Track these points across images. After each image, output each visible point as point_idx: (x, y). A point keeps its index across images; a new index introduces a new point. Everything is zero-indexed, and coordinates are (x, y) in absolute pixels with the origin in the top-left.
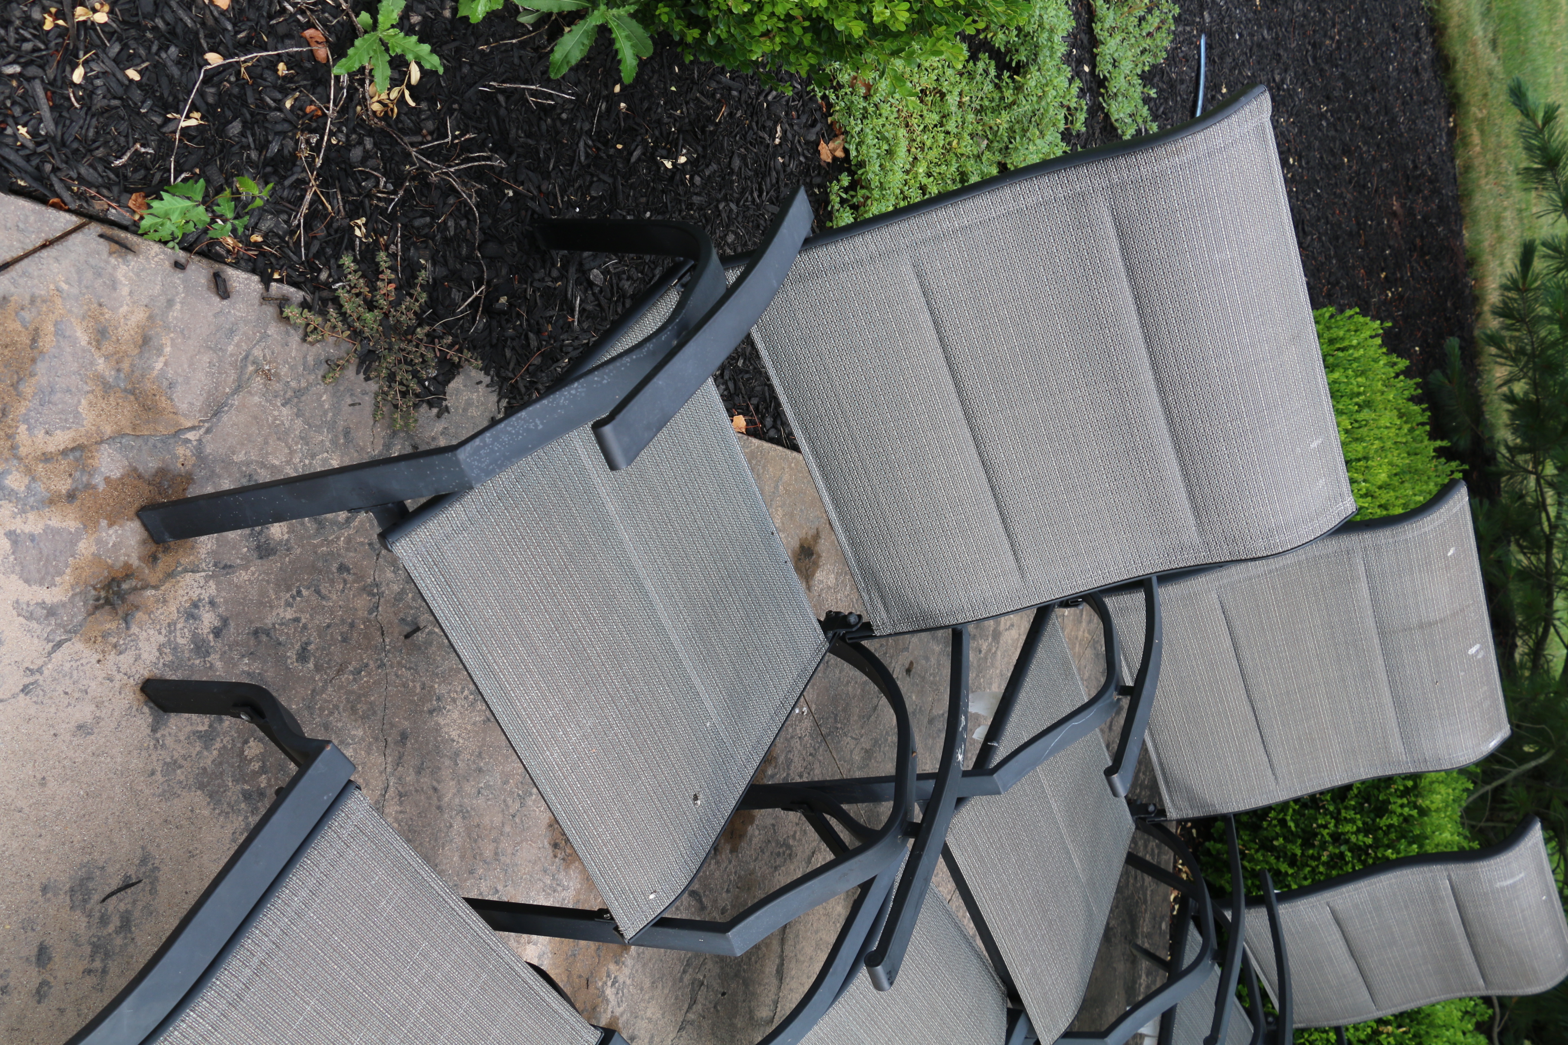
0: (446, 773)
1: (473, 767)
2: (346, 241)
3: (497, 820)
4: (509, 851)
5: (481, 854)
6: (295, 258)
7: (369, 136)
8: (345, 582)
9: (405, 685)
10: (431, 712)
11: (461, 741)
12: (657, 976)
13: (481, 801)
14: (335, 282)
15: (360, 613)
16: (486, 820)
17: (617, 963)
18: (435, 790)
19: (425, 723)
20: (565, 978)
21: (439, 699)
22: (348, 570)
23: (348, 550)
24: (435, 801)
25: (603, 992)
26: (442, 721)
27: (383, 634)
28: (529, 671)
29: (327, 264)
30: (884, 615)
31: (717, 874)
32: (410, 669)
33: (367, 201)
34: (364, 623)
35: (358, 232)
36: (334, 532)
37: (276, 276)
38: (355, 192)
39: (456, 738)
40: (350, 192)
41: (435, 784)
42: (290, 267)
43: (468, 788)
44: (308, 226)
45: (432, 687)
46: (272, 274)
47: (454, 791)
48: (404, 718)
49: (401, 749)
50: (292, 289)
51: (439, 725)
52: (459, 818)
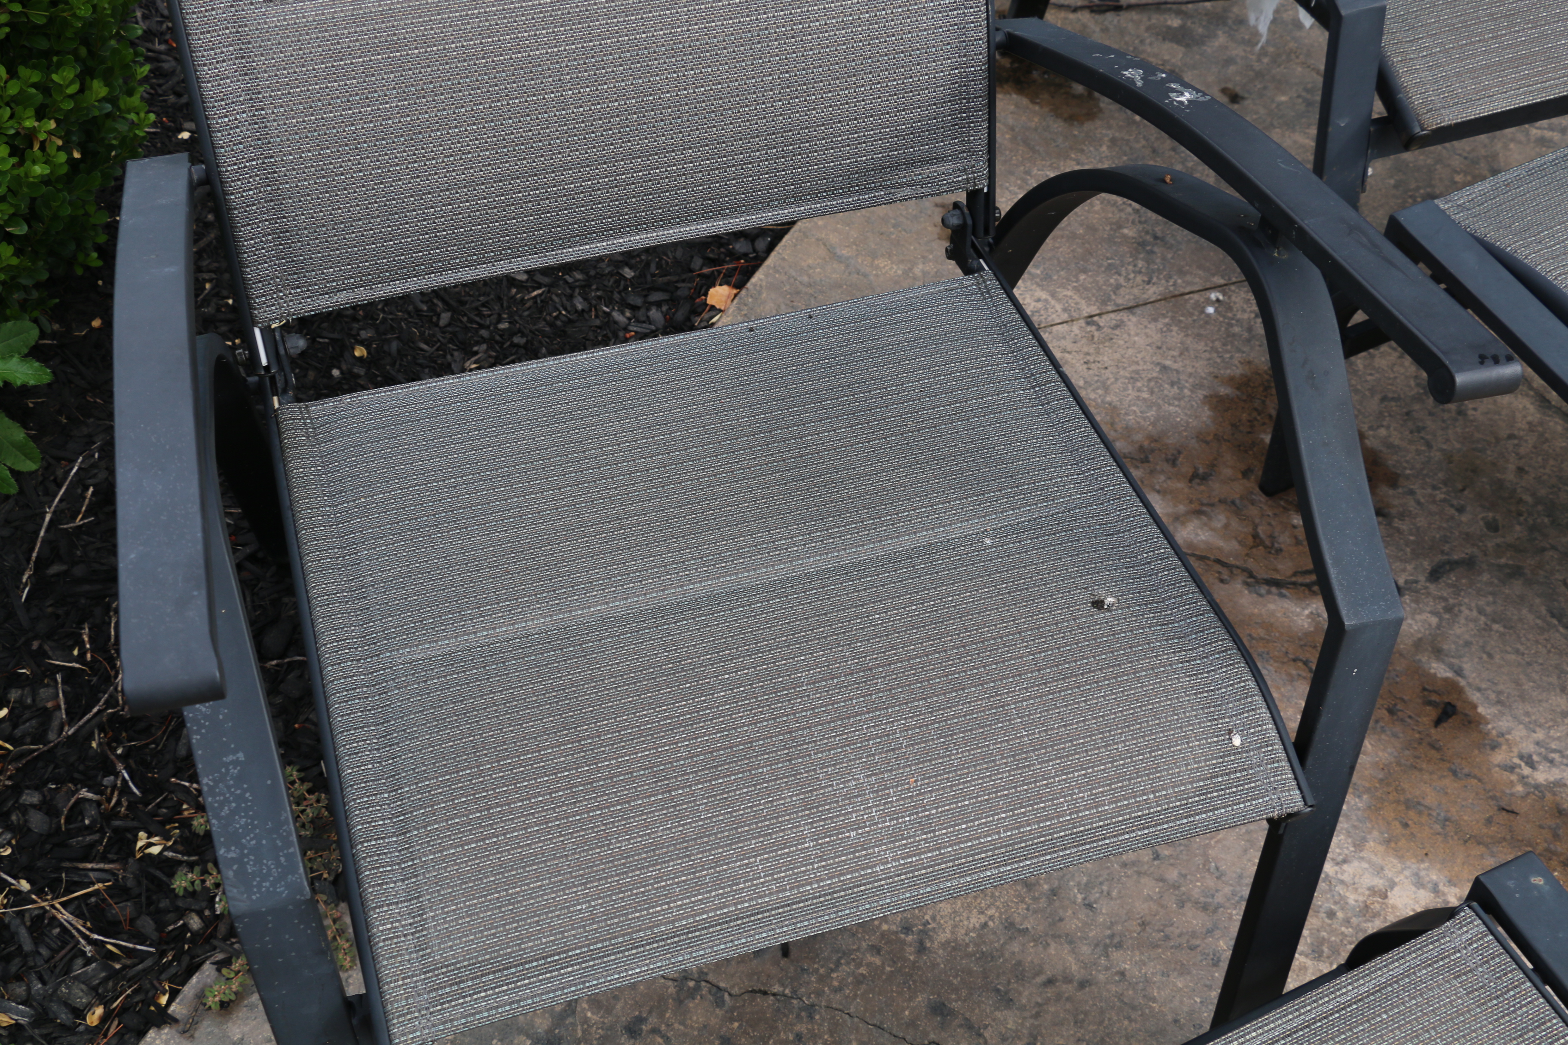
0: (1031, 954)
1: (1043, 903)
2: (158, 873)
3: (1150, 888)
4: (1211, 882)
5: (1194, 935)
6: (148, 963)
7: (20, 794)
8: (655, 1031)
9: (859, 981)
10: (921, 949)
11: (990, 912)
12: (1554, 680)
13: (1104, 908)
14: (213, 909)
15: (713, 1021)
16: (1142, 908)
17: (1494, 747)
18: (1050, 982)
19: (934, 965)
20: (1479, 850)
21: (907, 929)
22: (640, 1020)
23: (609, 1011)
24: (1068, 989)
25: (1537, 787)
26: (944, 936)
27: (765, 993)
28: (717, 862)
29: (182, 913)
30: (948, 167)
31: (1422, 522)
32: (838, 964)
33: (117, 823)
34: (732, 1020)
35: (155, 850)
36: (573, 1024)
37: (164, 1000)
38: (96, 837)
39: (983, 919)
40: (92, 845)
41: (1039, 980)
42: (161, 972)
43: (1072, 924)
44: (110, 928)
45: (883, 935)
46: (158, 1006)
47: (1067, 948)
48: (911, 999)
49: (956, 1022)
50: (194, 979)
51: (948, 942)
52: (1116, 955)
